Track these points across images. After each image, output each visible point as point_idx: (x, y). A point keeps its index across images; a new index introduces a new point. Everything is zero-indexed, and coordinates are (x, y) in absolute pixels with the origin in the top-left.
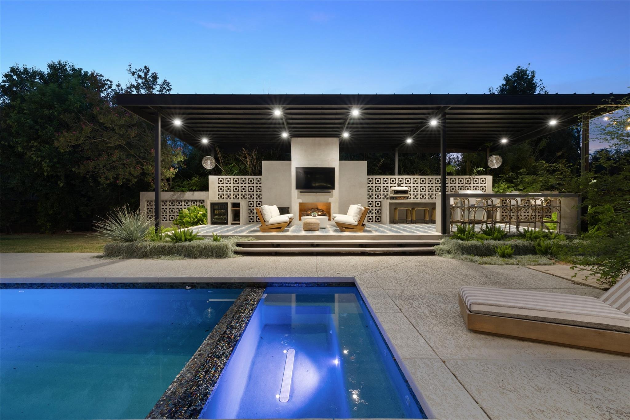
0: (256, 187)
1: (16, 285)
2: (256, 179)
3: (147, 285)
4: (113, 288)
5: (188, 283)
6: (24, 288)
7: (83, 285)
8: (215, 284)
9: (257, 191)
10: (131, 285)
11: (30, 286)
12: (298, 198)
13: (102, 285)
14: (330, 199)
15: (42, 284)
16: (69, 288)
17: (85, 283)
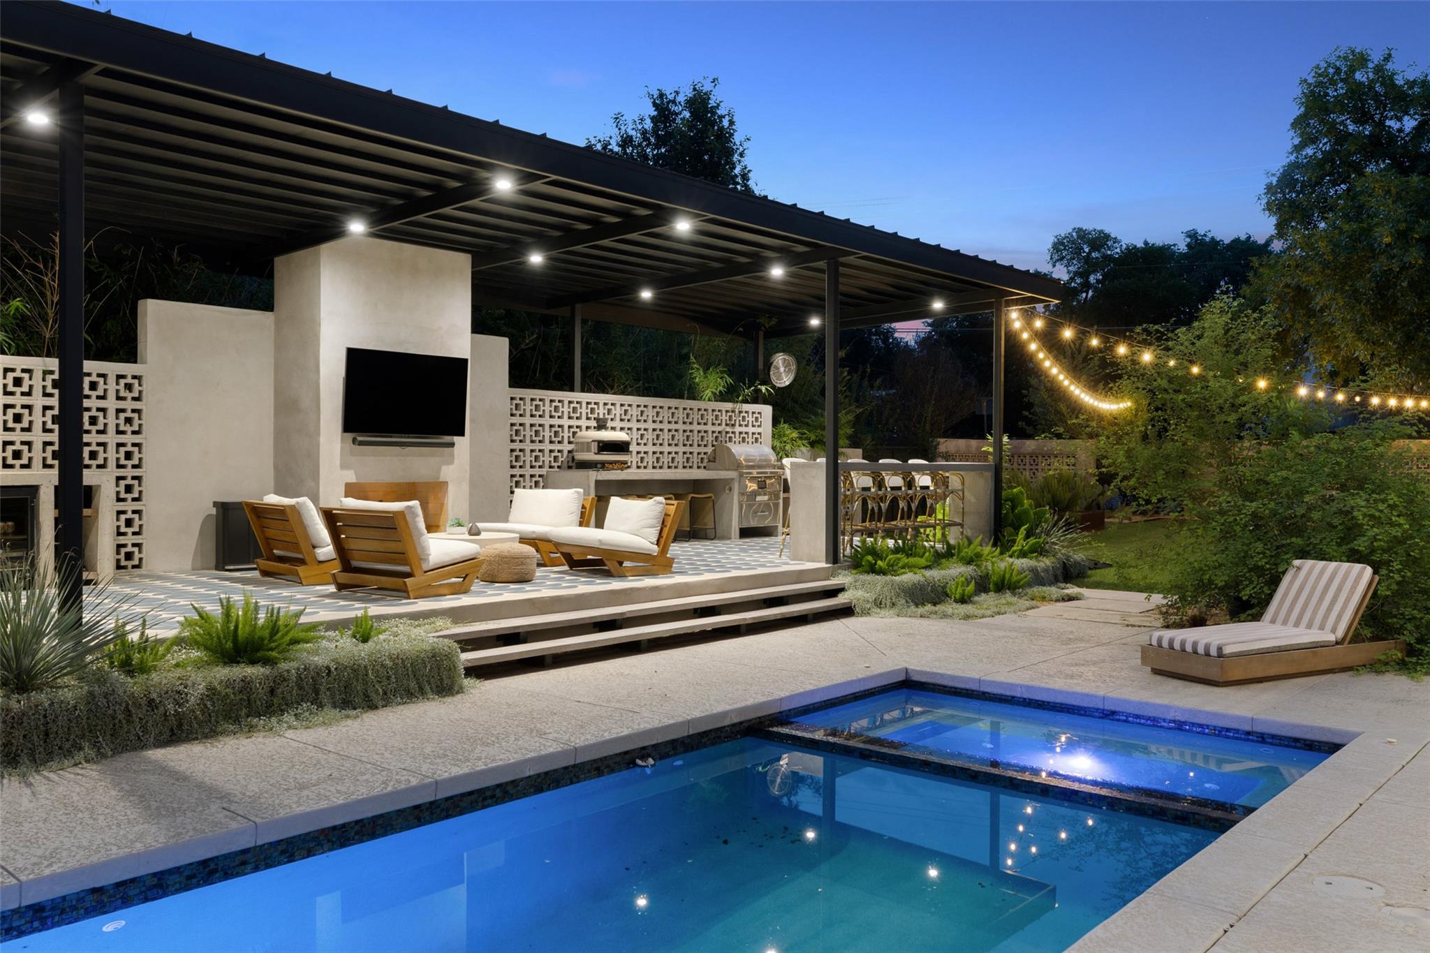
0: (119, 411)
1: (90, 897)
2: (119, 377)
3: (539, 780)
4: (448, 817)
5: (634, 750)
6: (126, 902)
7: (357, 828)
8: (689, 740)
9: (119, 432)
10: (498, 793)
11: (150, 888)
12: (344, 466)
13: (416, 812)
14: (444, 468)
15: (204, 863)
16: (310, 853)
17: (361, 821)
